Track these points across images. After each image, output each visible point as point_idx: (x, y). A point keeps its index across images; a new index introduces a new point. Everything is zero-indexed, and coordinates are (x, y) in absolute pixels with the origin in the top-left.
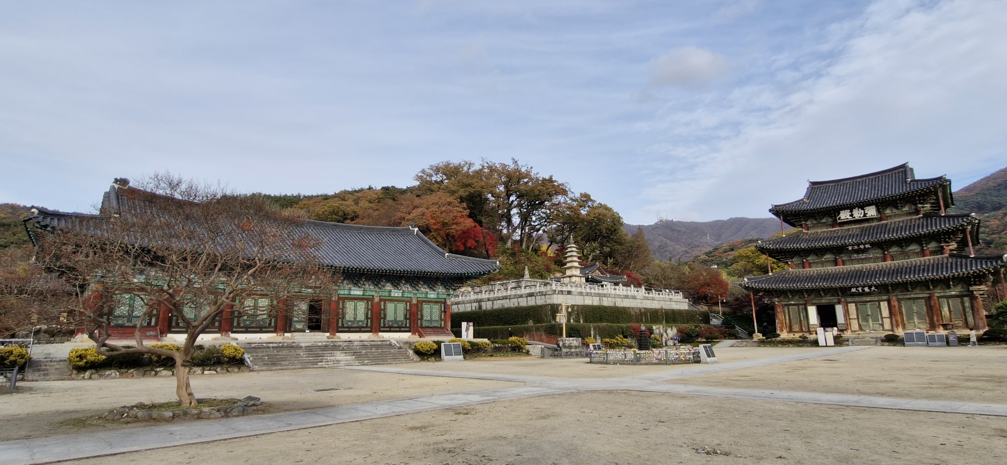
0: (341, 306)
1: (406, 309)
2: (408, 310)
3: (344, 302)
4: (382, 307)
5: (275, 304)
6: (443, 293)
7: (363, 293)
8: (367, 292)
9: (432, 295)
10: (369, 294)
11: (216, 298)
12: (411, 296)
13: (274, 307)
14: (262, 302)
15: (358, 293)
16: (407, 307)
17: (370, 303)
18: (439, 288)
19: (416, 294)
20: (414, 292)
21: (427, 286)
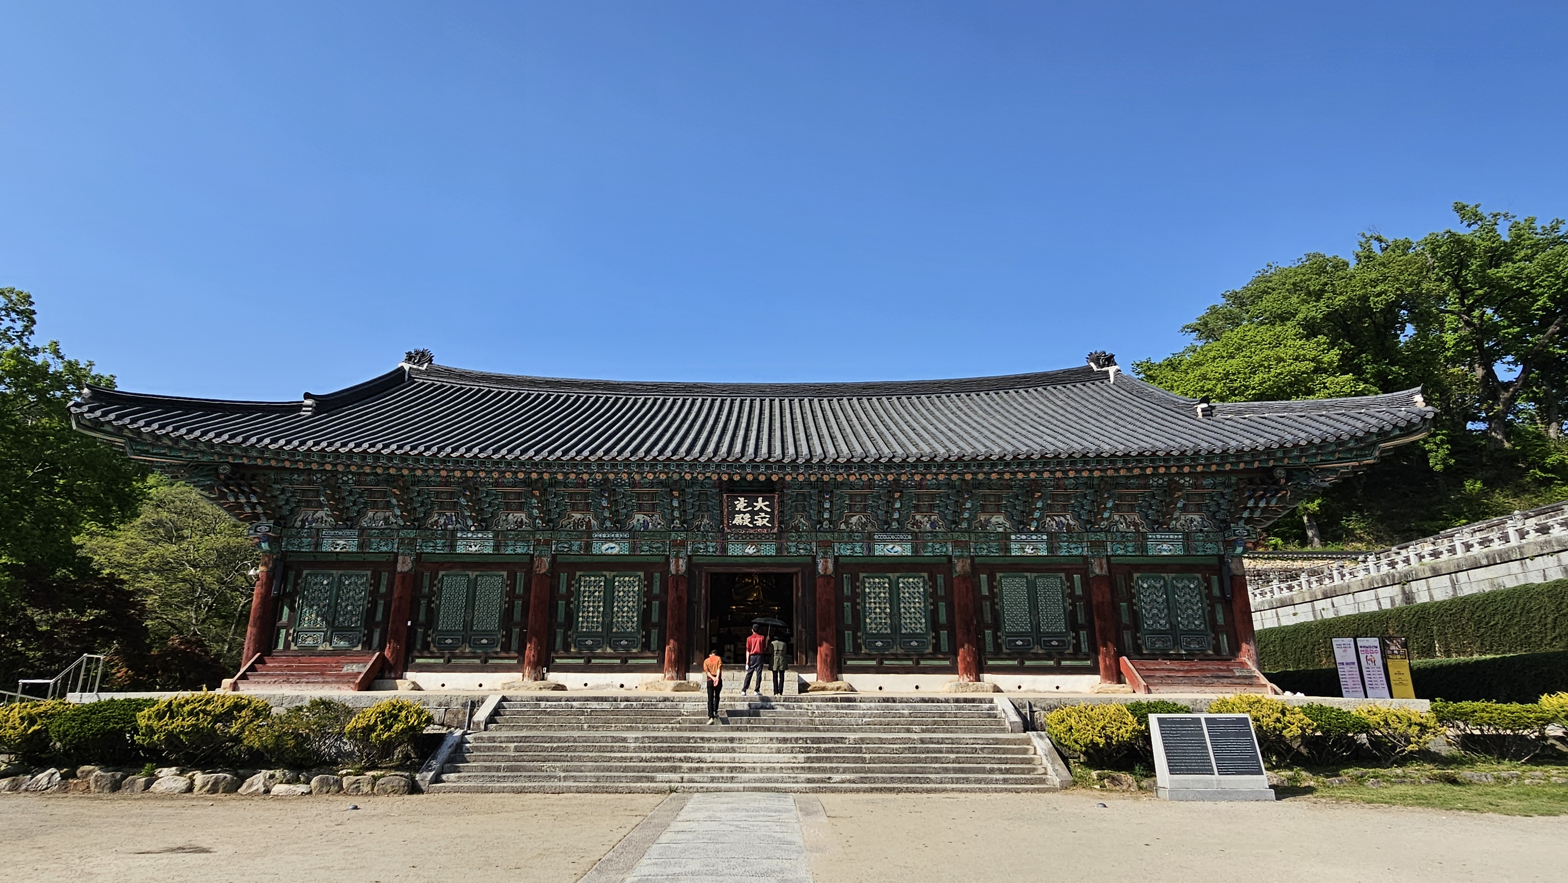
0: (847, 591)
1: (1072, 595)
2: (1080, 598)
3: (854, 579)
4: (985, 592)
5: (656, 590)
6: (1207, 536)
7: (915, 550)
8: (925, 547)
9: (1165, 546)
10: (933, 550)
11: (512, 577)
12: (1085, 553)
13: (656, 597)
14: (623, 585)
15: (898, 548)
16: (1072, 587)
17: (940, 579)
18: (1192, 521)
19: (1103, 544)
20: (1093, 537)
21: (1145, 517)
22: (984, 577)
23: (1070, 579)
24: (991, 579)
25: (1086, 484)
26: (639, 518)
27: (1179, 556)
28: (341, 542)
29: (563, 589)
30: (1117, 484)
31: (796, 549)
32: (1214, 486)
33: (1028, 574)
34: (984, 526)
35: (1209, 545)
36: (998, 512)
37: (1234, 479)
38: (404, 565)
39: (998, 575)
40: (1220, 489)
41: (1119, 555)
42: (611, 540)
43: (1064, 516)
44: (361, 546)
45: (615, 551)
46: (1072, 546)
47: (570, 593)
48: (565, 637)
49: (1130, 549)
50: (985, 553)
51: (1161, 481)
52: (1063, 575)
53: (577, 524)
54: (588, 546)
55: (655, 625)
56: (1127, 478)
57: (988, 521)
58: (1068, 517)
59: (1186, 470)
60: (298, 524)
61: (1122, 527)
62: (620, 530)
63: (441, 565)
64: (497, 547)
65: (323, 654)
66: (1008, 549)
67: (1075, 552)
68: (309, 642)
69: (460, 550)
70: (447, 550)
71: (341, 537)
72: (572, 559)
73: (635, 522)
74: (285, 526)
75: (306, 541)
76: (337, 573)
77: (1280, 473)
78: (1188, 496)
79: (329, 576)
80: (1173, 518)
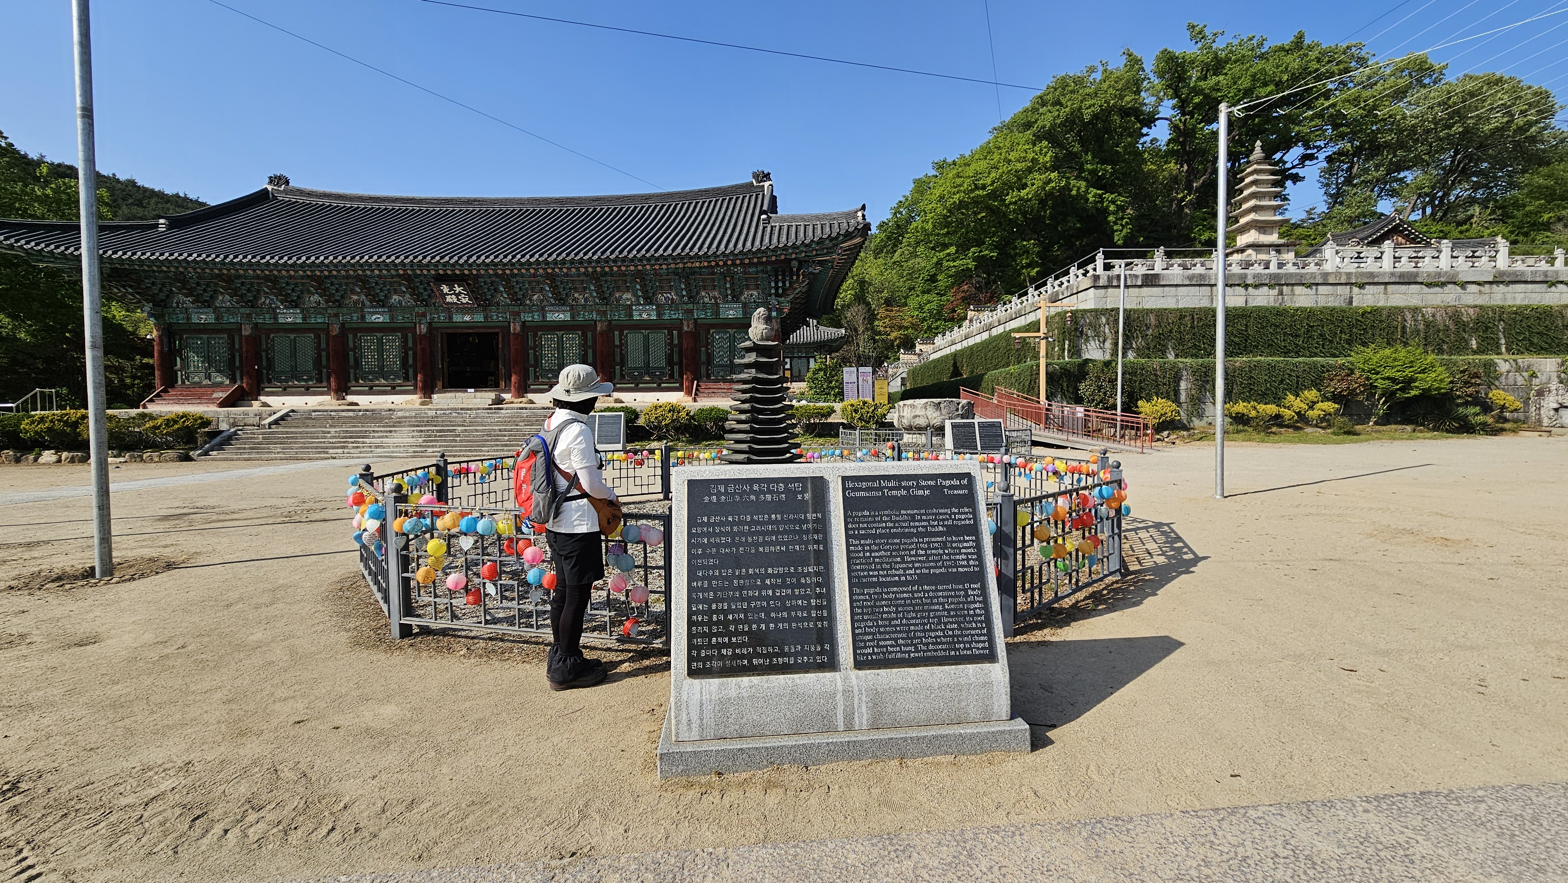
1: (671, 344)
5: (410, 345)
6: (757, 305)
7: (572, 316)
8: (579, 315)
9: (730, 312)
10: (584, 316)
11: (318, 337)
12: (680, 317)
13: (410, 349)
14: (388, 341)
15: (562, 316)
16: (672, 339)
17: (589, 335)
18: (752, 296)
19: (691, 311)
20: (685, 307)
21: (720, 293)
22: (617, 333)
23: (670, 333)
24: (621, 334)
25: (675, 272)
26: (395, 298)
27: (739, 318)
28: (204, 317)
29: (351, 345)
30: (695, 272)
31: (497, 317)
32: (758, 273)
33: (644, 331)
34: (618, 300)
36: (628, 291)
37: (769, 268)
38: (246, 331)
39: (625, 332)
40: (760, 275)
41: (701, 318)
42: (377, 313)
43: (671, 294)
44: (217, 319)
45: (381, 320)
46: (673, 313)
47: (355, 347)
48: (355, 374)
49: (709, 314)
50: (618, 318)
51: (724, 271)
52: (666, 331)
53: (356, 303)
54: (363, 317)
55: (410, 366)
56: (700, 268)
57: (621, 297)
58: (673, 294)
59: (737, 262)
60: (175, 305)
61: (707, 300)
62: (383, 306)
63: (271, 331)
64: (304, 318)
65: (206, 386)
66: (631, 316)
67: (674, 317)
68: (196, 379)
69: (281, 320)
70: (272, 321)
71: (202, 314)
72: (355, 326)
73: (392, 301)
74: (165, 307)
75: (181, 316)
76: (205, 336)
77: (795, 264)
78: (746, 279)
79: (200, 339)
80: (741, 293)
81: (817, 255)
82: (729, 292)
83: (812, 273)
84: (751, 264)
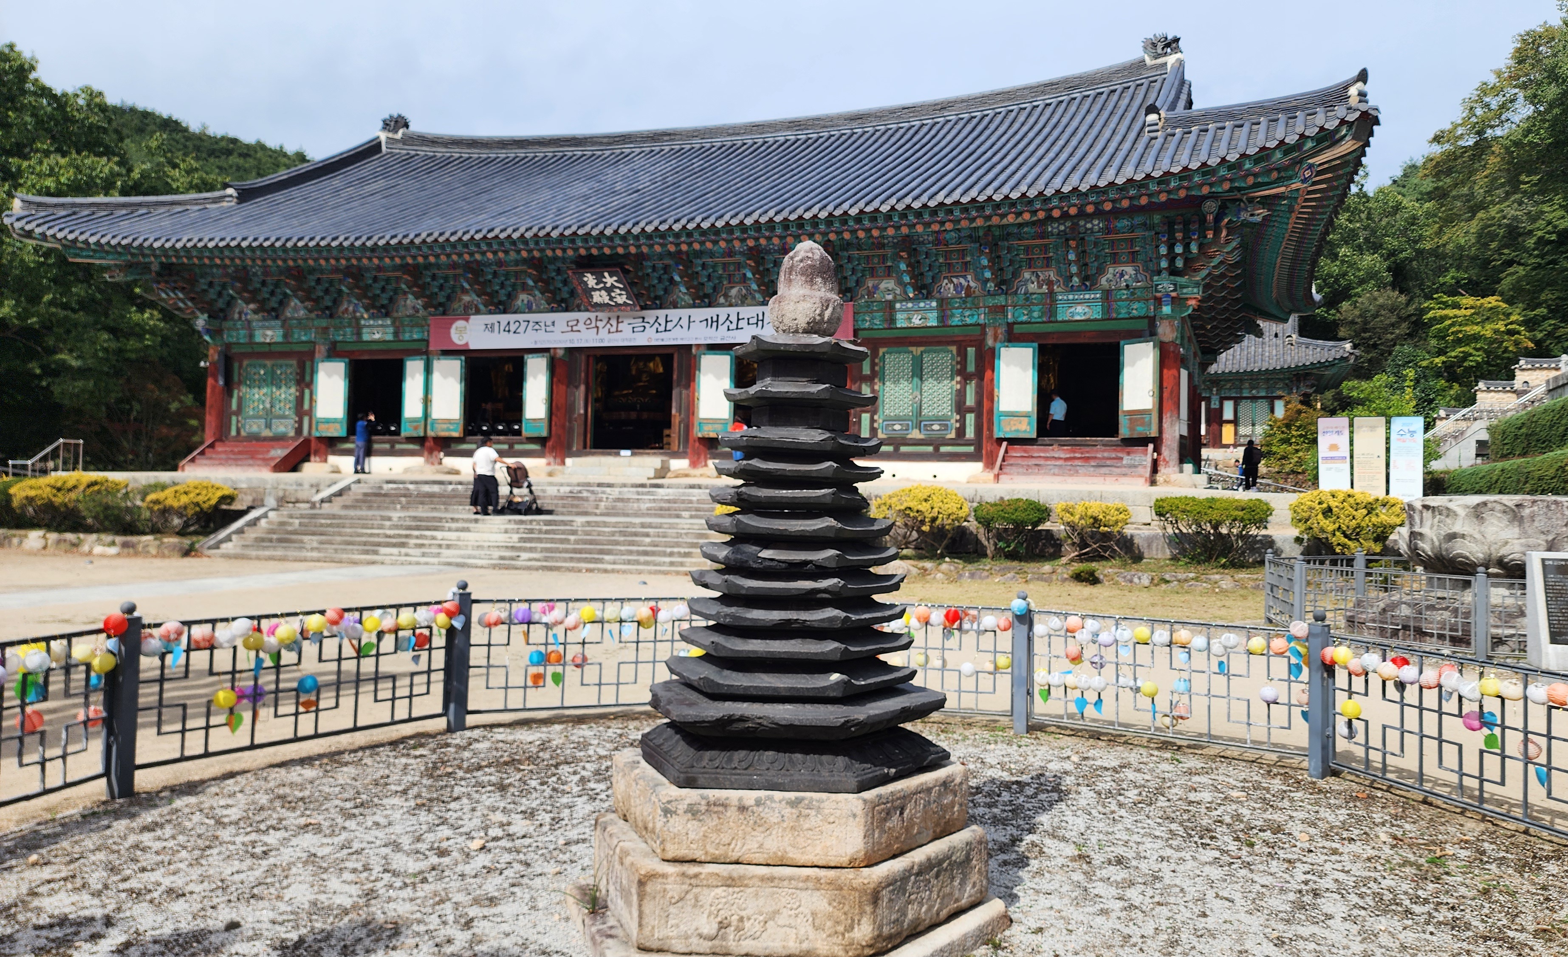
1: (962, 372)
4: (866, 370)
6: (1133, 294)
9: (1080, 309)
12: (981, 321)
16: (964, 362)
18: (1122, 275)
19: (1002, 309)
20: (991, 302)
21: (1059, 273)
23: (962, 354)
24: (874, 355)
25: (970, 236)
26: (523, 298)
27: (1096, 320)
28: (269, 333)
30: (1009, 234)
32: (1132, 229)
33: (913, 349)
34: (870, 293)
35: (1136, 305)
36: (889, 275)
37: (1157, 218)
38: (320, 354)
39: (882, 351)
40: (1139, 233)
41: (1022, 323)
43: (965, 277)
44: (285, 336)
46: (967, 313)
49: (1036, 314)
50: (867, 325)
51: (1062, 228)
52: (954, 349)
53: (467, 307)
56: (1020, 225)
57: (876, 287)
58: (969, 277)
59: (1090, 209)
60: (236, 316)
61: (1033, 287)
62: (504, 313)
64: (396, 334)
65: (266, 439)
66: (892, 320)
67: (969, 321)
68: (255, 429)
69: (366, 337)
70: (354, 338)
71: (268, 328)
73: (519, 303)
74: (225, 318)
75: (242, 332)
76: (269, 363)
77: (1210, 207)
78: (1113, 243)
79: (264, 366)
80: (1101, 271)
81: (1257, 186)
82: (1074, 269)
83: (1246, 224)
84: (1116, 213)
